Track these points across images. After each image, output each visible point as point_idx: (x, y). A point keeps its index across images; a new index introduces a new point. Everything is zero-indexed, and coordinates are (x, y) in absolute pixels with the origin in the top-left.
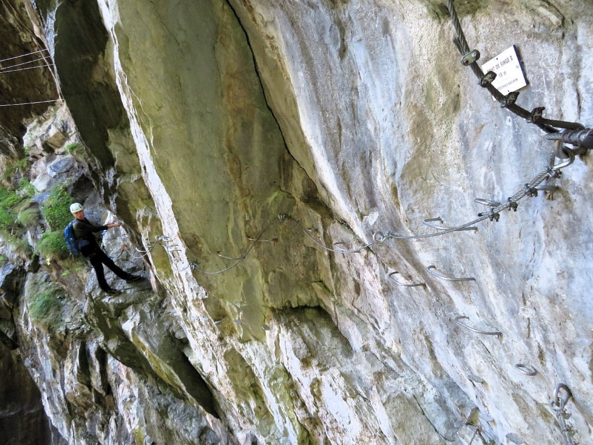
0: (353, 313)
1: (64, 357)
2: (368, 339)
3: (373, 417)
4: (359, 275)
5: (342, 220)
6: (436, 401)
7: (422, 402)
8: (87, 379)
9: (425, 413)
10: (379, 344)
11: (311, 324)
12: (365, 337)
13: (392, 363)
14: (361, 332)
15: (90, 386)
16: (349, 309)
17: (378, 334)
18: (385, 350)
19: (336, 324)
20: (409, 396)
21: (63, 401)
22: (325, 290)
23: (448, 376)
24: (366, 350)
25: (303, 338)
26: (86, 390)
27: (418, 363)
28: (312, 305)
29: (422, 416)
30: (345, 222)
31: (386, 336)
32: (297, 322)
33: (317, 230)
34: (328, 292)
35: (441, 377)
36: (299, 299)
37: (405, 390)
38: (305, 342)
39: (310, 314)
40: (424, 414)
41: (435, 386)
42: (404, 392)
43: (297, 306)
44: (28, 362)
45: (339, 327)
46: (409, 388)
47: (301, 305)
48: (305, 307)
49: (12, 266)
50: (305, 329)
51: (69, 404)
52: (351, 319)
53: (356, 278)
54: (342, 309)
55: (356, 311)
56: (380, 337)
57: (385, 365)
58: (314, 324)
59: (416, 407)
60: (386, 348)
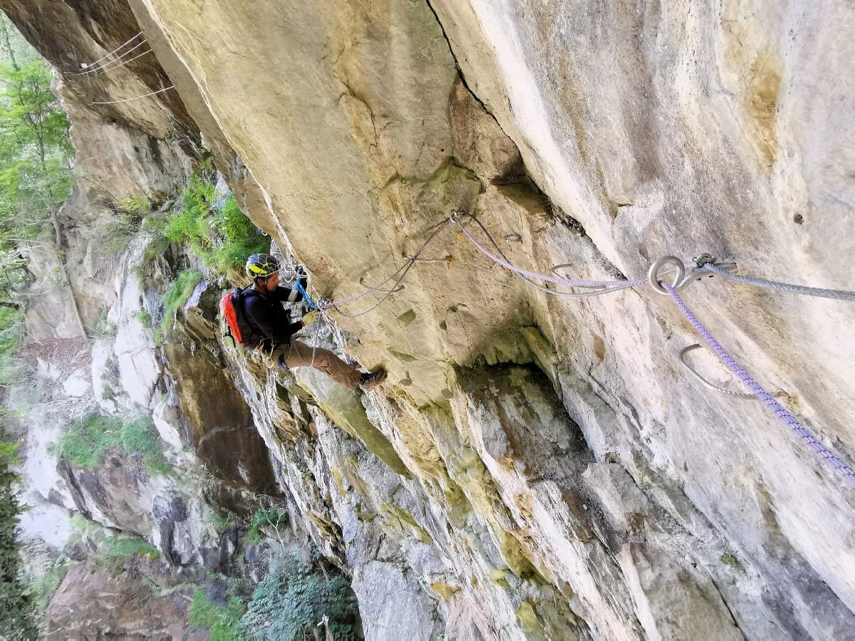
0: (590, 388)
1: (265, 382)
2: (615, 443)
3: (621, 587)
4: (603, 327)
5: (569, 218)
6: (767, 602)
7: (731, 597)
8: (288, 406)
9: (739, 621)
10: (638, 457)
11: (517, 394)
12: (611, 438)
13: (665, 501)
14: (604, 428)
15: (292, 414)
16: (582, 380)
17: (637, 438)
18: (651, 473)
19: (560, 398)
20: (702, 580)
21: (271, 425)
22: (541, 341)
23: (805, 564)
24: (613, 462)
25: (503, 421)
26: (289, 418)
27: (728, 519)
28: (520, 362)
29: (733, 631)
30: (577, 222)
31: (655, 446)
32: (494, 391)
33: (520, 238)
34: (545, 346)
35: (785, 561)
36: (498, 352)
37: (695, 565)
38: (504, 428)
39: (517, 377)
40: (736, 625)
41: (766, 573)
42: (691, 569)
43: (496, 362)
44: (237, 383)
45: (565, 404)
46: (703, 562)
47: (501, 361)
48: (510, 365)
49: (207, 283)
50: (509, 404)
51: (277, 429)
52: (585, 399)
53: (598, 332)
54: (569, 378)
55: (595, 386)
56: (642, 444)
57: (651, 500)
58: (523, 396)
59: (717, 608)
60: (653, 469)
